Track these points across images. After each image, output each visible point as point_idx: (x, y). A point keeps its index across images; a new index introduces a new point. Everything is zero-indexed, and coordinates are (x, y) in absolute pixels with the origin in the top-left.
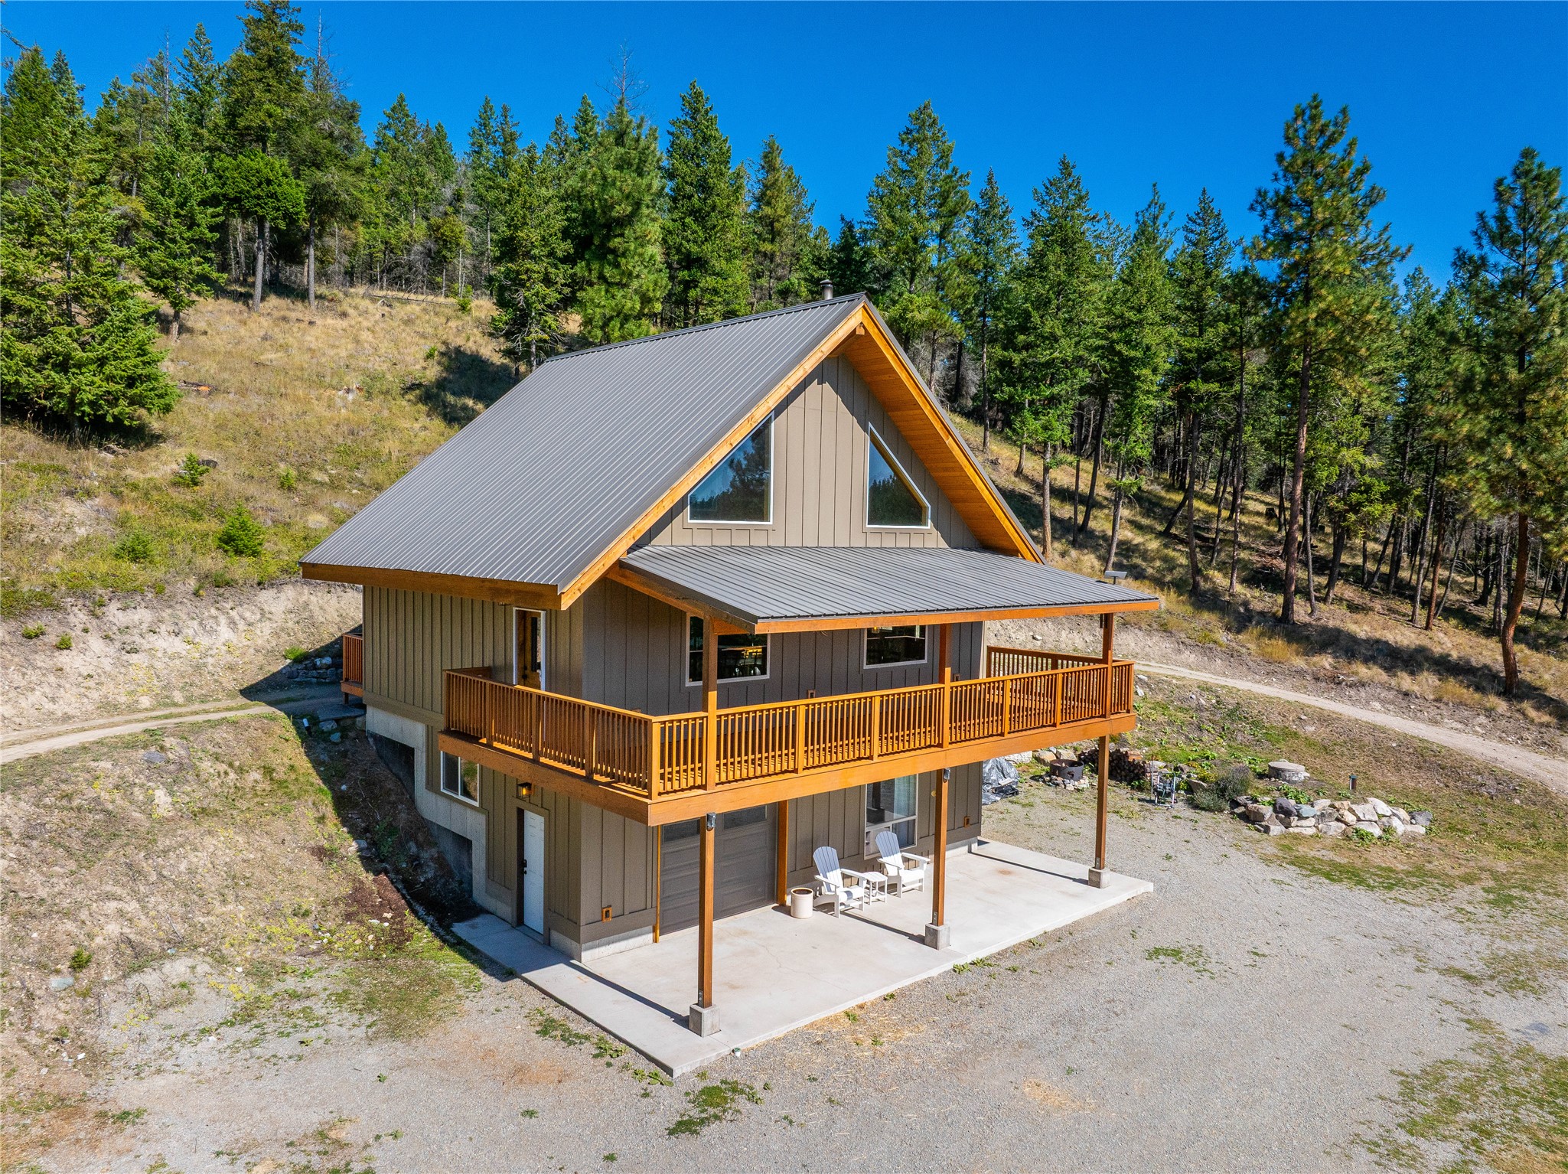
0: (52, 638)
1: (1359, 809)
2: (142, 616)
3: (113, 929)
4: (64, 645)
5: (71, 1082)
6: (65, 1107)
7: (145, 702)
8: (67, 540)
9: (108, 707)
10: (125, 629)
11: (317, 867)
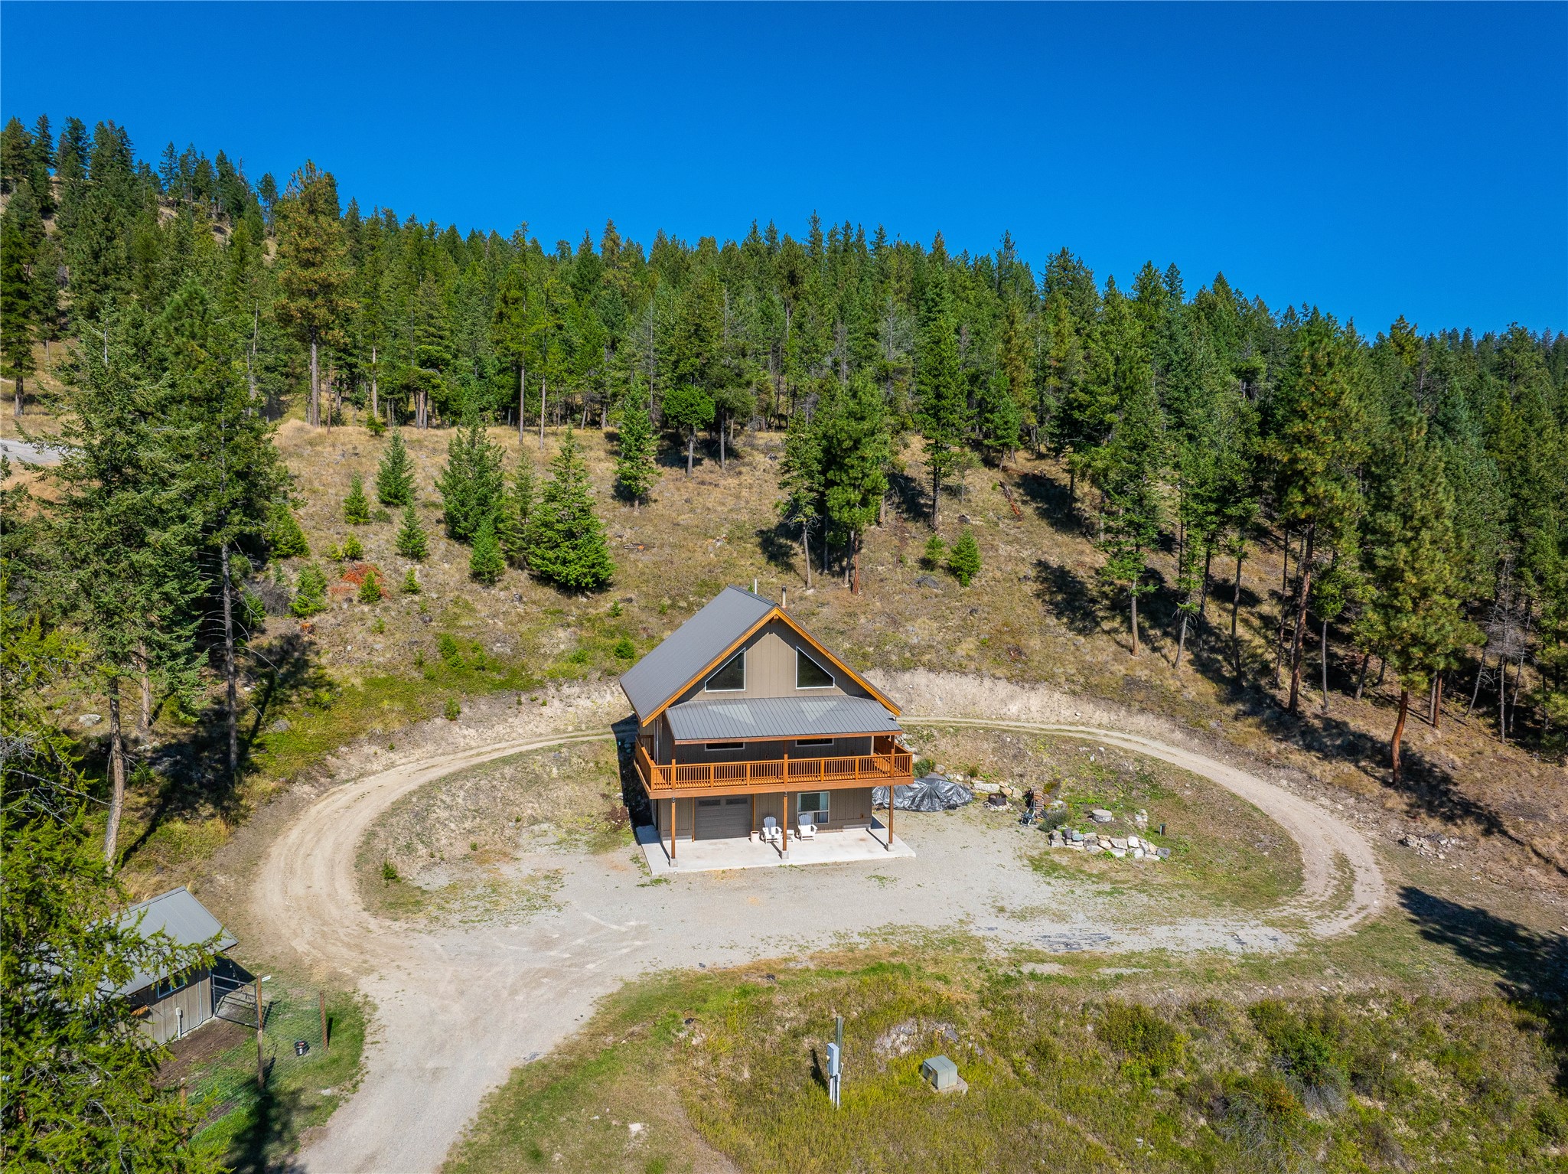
0: (540, 701)
1: (1115, 841)
2: (576, 690)
3: (529, 811)
4: (544, 704)
5: (509, 850)
6: (505, 854)
7: (570, 728)
8: (556, 652)
9: (557, 730)
10: (568, 697)
11: (601, 801)
